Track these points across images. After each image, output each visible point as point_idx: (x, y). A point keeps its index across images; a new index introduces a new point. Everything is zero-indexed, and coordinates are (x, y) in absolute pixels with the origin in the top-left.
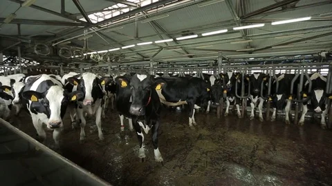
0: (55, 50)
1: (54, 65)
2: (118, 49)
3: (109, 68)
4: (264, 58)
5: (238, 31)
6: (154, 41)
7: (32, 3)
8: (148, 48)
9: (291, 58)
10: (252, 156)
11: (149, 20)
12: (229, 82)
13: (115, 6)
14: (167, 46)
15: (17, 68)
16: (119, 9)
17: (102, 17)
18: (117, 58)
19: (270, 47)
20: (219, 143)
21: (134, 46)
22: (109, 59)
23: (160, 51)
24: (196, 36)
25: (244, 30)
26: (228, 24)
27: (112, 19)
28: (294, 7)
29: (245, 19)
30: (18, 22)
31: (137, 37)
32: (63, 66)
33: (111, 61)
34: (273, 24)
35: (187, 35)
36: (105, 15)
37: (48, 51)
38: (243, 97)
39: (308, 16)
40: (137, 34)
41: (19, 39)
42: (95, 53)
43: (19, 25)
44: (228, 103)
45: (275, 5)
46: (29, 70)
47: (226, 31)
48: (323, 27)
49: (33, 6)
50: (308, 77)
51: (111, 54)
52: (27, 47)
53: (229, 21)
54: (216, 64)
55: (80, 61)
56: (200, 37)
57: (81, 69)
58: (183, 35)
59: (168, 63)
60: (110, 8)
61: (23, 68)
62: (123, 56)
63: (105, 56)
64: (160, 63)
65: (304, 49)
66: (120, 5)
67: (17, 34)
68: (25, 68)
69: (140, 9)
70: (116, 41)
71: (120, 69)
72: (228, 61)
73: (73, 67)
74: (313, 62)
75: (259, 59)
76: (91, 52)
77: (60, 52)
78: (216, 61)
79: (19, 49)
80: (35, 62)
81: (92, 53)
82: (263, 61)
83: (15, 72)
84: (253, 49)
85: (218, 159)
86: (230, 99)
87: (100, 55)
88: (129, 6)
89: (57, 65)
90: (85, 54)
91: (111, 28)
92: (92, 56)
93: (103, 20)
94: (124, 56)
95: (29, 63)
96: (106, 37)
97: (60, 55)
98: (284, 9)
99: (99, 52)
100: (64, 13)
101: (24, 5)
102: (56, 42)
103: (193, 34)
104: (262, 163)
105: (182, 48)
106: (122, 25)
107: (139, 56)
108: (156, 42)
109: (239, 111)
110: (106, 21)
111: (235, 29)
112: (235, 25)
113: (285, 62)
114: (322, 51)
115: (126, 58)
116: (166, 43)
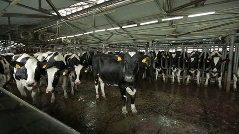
0: (36, 35)
1: (35, 46)
2: (82, 34)
3: (74, 48)
4: (183, 40)
5: (165, 22)
6: (106, 29)
7: (17, 3)
8: (103, 34)
9: (200, 41)
10: (168, 108)
11: (103, 14)
12: (156, 58)
13: (79, 4)
14: (116, 32)
15: (8, 48)
16: (82, 6)
17: (69, 11)
18: (81, 41)
19: (190, 33)
20: (147, 99)
21: (92, 32)
22: (75, 42)
23: (112, 36)
24: (136, 25)
25: (170, 21)
26: (158, 16)
27: (77, 13)
28: (203, 5)
29: (170, 13)
30: (8, 15)
31: (95, 26)
32: (43, 47)
33: (77, 43)
34: (189, 16)
35: (131, 24)
36: (71, 10)
37: (31, 36)
38: (166, 68)
39: (213, 11)
40: (95, 24)
41: (9, 28)
42: (65, 37)
43: (9, 18)
44: (157, 72)
45: (190, 3)
46: (17, 50)
47: (157, 21)
48: (226, 19)
49: (18, 4)
50: (209, 54)
51: (77, 38)
52: (15, 33)
53: (159, 15)
54: (148, 45)
55: (54, 43)
56: (139, 26)
57: (55, 50)
58: (128, 25)
59: (116, 44)
60: (75, 5)
61: (12, 49)
62: (85, 39)
63: (72, 40)
64: (110, 45)
65: (210, 35)
66: (82, 3)
67: (8, 24)
68: (14, 49)
69: (97, 6)
70: (80, 29)
71: (83, 49)
72: (158, 43)
73: (50, 48)
74: (216, 43)
75: (179, 42)
76: (62, 36)
77: (40, 37)
78: (148, 43)
79: (9, 35)
80: (22, 44)
81: (63, 38)
82: (182, 43)
83: (7, 52)
84: (178, 34)
85: (144, 110)
86: (158, 69)
87: (69, 39)
88: (89, 4)
89: (37, 46)
90: (58, 39)
91: (76, 19)
92: (63, 40)
93: (70, 13)
94: (87, 40)
95: (17, 45)
96: (73, 26)
97: (39, 39)
98: (196, 6)
99: (68, 37)
100: (41, 9)
101: (11, 4)
102: (37, 29)
103: (135, 23)
104: (173, 112)
105: (127, 33)
106: (82, 18)
107: (97, 40)
108: (108, 29)
109: (164, 78)
110: (73, 14)
111: (163, 20)
112: (163, 17)
113: (197, 43)
114: (220, 36)
115: (88, 41)
116: (116, 30)
